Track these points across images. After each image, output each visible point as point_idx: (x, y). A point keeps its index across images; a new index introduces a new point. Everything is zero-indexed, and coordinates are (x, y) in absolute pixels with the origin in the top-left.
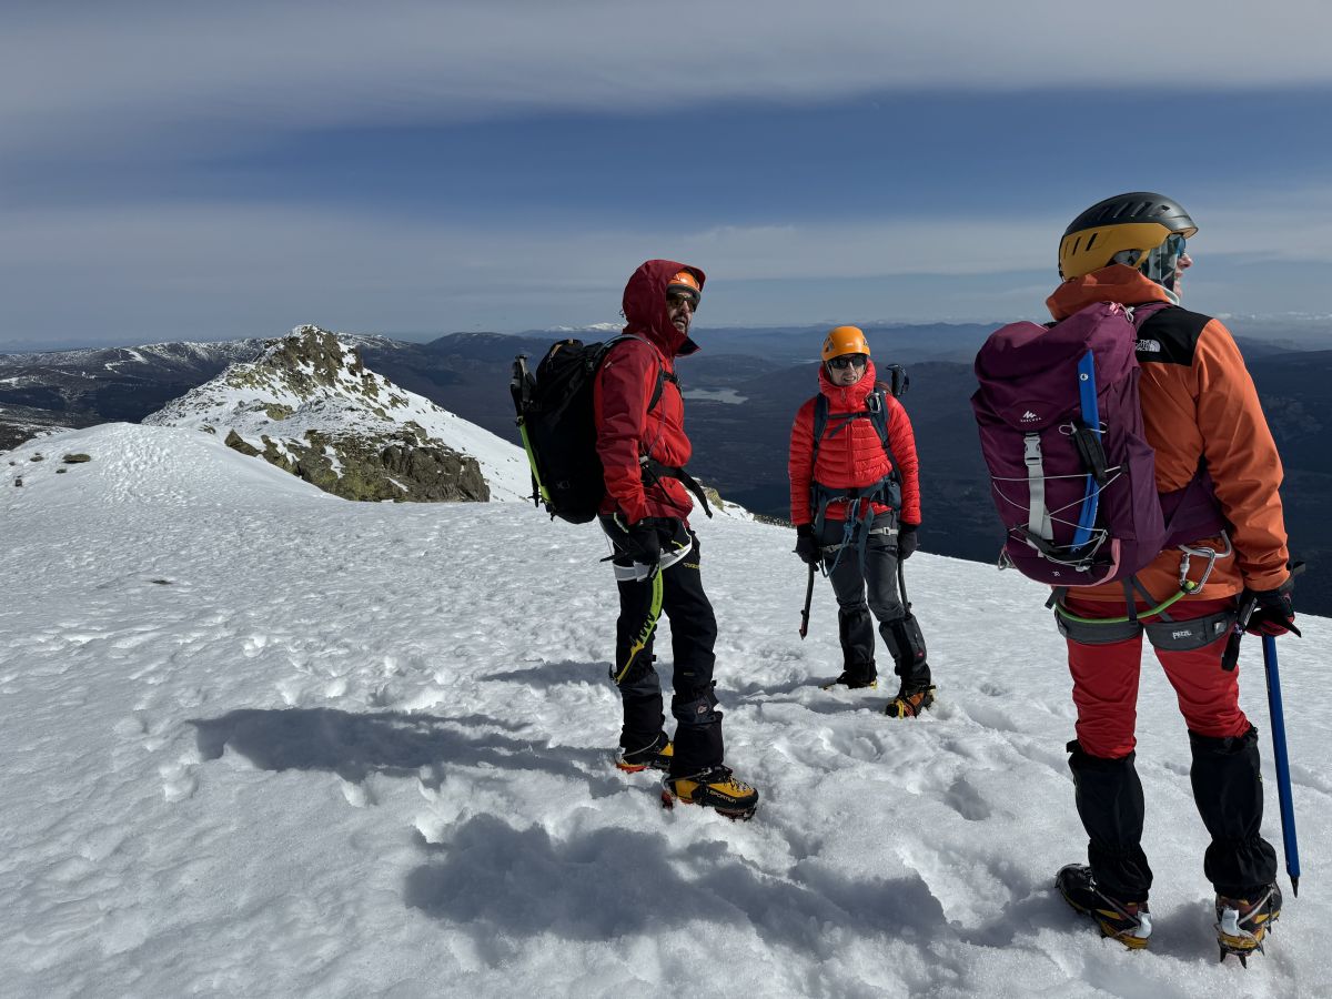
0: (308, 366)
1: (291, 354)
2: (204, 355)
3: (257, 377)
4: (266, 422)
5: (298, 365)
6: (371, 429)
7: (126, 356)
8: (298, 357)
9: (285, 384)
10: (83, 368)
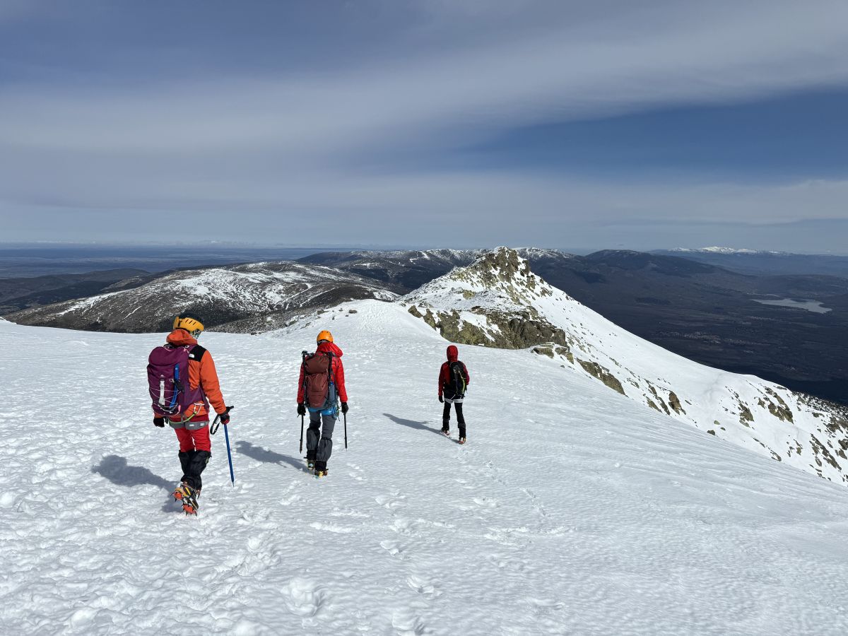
0: (496, 270)
1: (488, 262)
2: (458, 256)
3: (465, 275)
4: (460, 300)
5: (491, 269)
6: (507, 308)
7: (420, 255)
8: (492, 265)
9: (480, 279)
10: (399, 261)
